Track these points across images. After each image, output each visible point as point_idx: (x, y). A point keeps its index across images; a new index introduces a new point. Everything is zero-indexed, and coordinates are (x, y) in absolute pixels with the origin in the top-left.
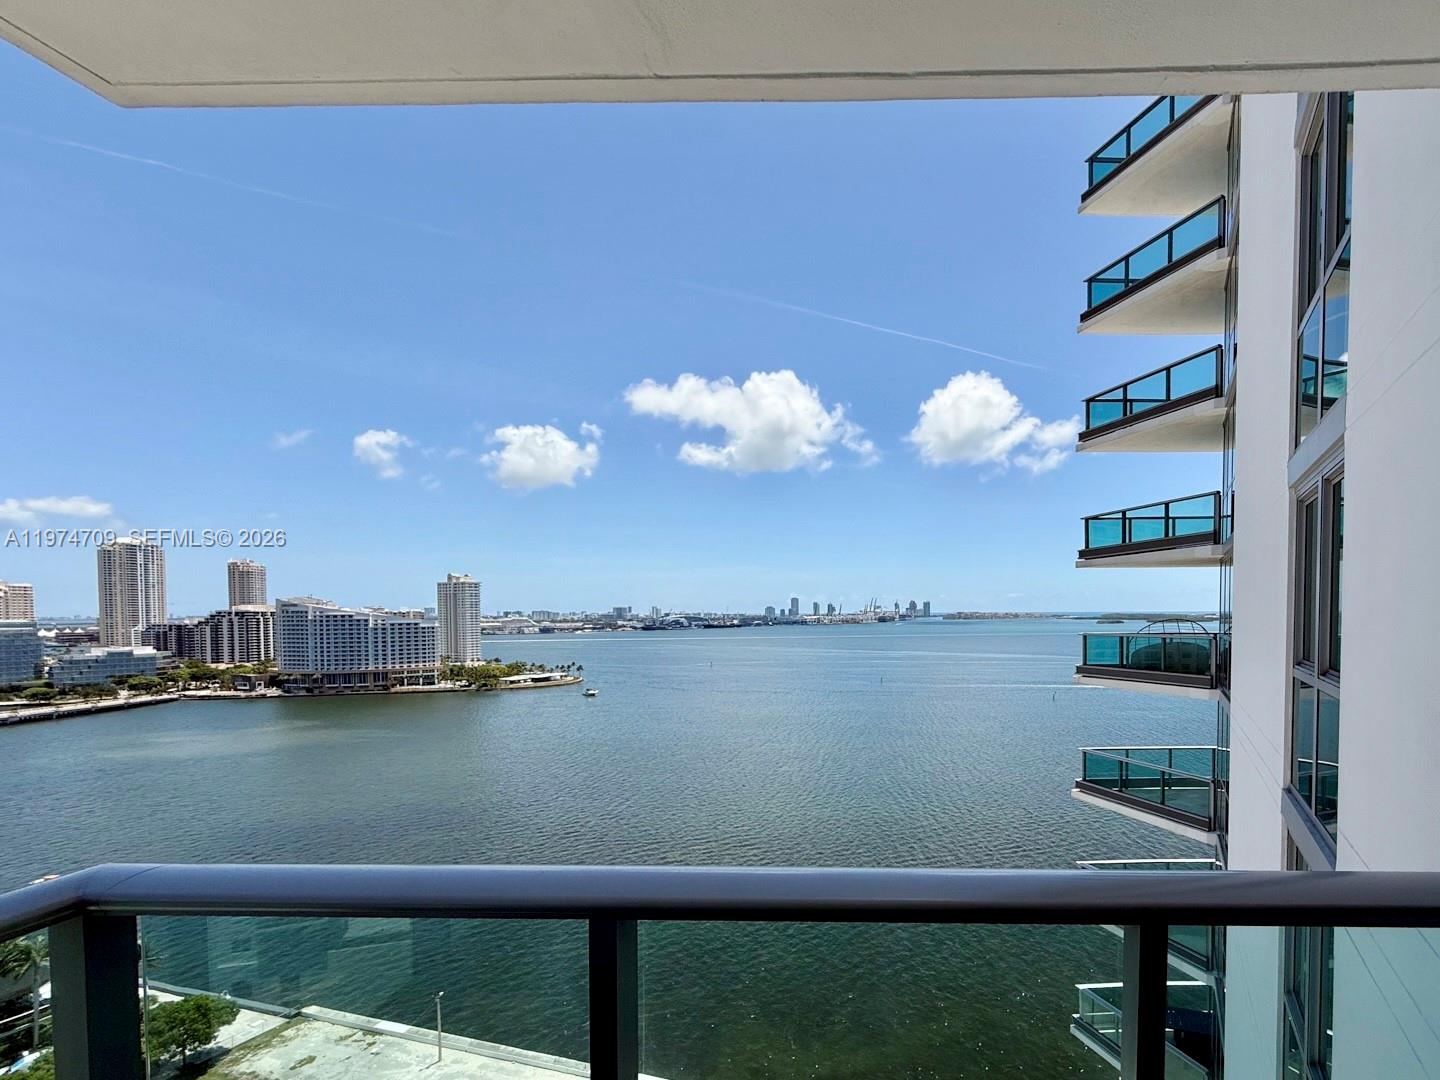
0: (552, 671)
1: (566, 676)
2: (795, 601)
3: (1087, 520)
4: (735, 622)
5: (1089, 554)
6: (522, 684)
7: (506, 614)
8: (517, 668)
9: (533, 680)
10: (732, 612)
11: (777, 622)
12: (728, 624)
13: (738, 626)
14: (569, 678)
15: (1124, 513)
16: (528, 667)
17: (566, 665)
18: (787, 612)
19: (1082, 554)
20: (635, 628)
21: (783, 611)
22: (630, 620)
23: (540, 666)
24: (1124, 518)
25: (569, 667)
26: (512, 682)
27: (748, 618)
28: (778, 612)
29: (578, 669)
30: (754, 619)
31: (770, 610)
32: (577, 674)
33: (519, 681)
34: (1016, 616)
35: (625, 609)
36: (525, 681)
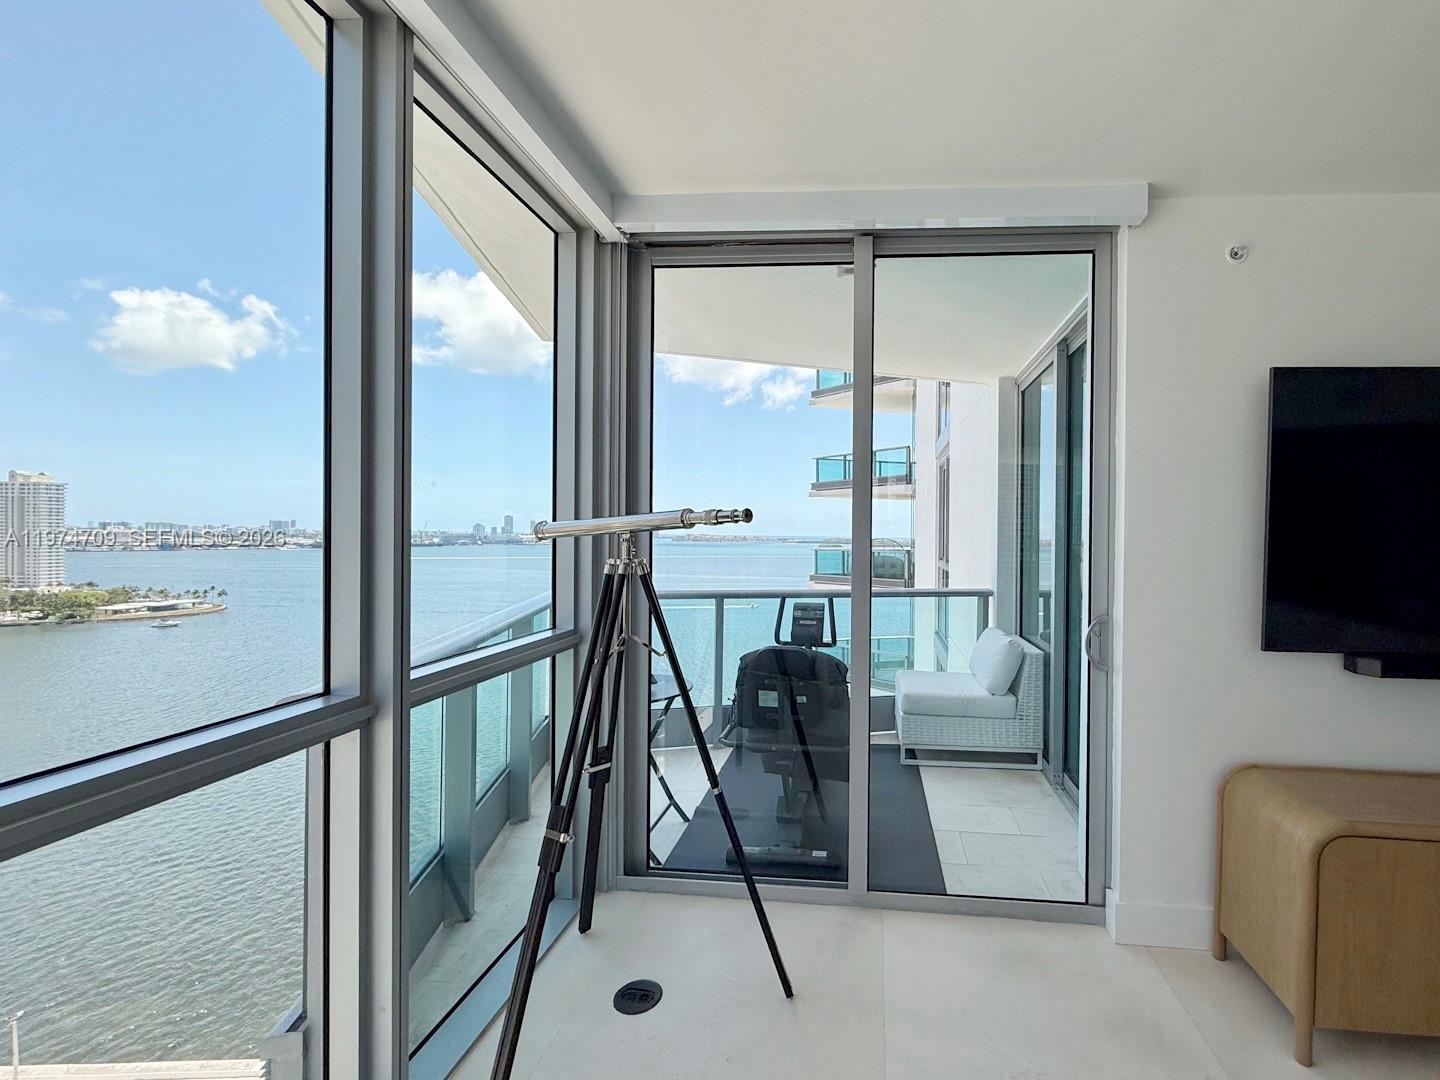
0: (179, 596)
1: (201, 603)
2: (509, 520)
3: (818, 460)
4: (436, 540)
5: (819, 487)
6: (133, 614)
7: (104, 526)
8: (126, 595)
9: (150, 609)
10: (431, 530)
11: (486, 541)
12: (427, 542)
13: (439, 545)
14: (206, 606)
15: (845, 456)
16: (142, 593)
17: (201, 590)
18: (499, 531)
19: (814, 486)
20: (302, 546)
21: (494, 530)
22: (293, 536)
23: (162, 592)
24: (845, 461)
25: (206, 592)
26: (116, 612)
27: (451, 536)
28: (488, 531)
29: (220, 595)
30: (458, 537)
31: (478, 527)
32: (217, 601)
33: (127, 611)
34: (745, 539)
35: (287, 523)
36: (137, 610)
